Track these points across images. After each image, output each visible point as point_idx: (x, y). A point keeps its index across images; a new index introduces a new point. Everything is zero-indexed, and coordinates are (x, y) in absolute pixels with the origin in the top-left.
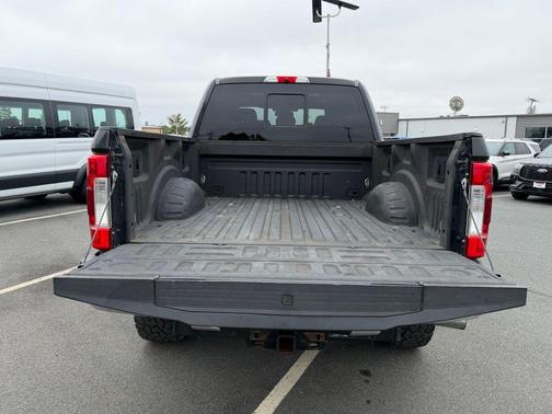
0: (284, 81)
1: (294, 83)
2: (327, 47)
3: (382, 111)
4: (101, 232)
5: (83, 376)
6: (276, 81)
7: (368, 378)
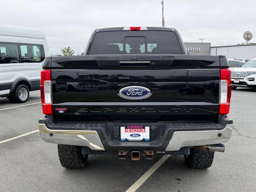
0: (134, 29)
1: (139, 30)
2: (162, 3)
3: (200, 42)
4: (48, 106)
5: (33, 183)
6: (130, 29)
7: (179, 181)
